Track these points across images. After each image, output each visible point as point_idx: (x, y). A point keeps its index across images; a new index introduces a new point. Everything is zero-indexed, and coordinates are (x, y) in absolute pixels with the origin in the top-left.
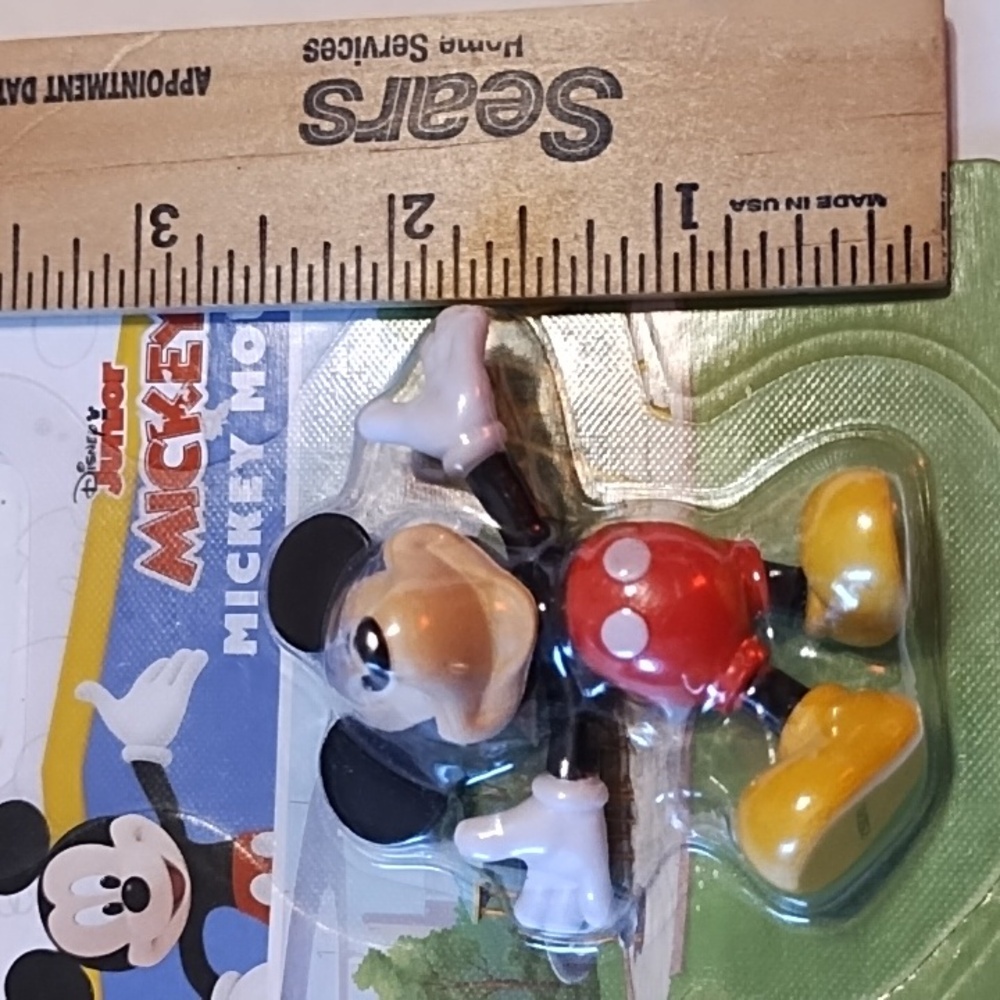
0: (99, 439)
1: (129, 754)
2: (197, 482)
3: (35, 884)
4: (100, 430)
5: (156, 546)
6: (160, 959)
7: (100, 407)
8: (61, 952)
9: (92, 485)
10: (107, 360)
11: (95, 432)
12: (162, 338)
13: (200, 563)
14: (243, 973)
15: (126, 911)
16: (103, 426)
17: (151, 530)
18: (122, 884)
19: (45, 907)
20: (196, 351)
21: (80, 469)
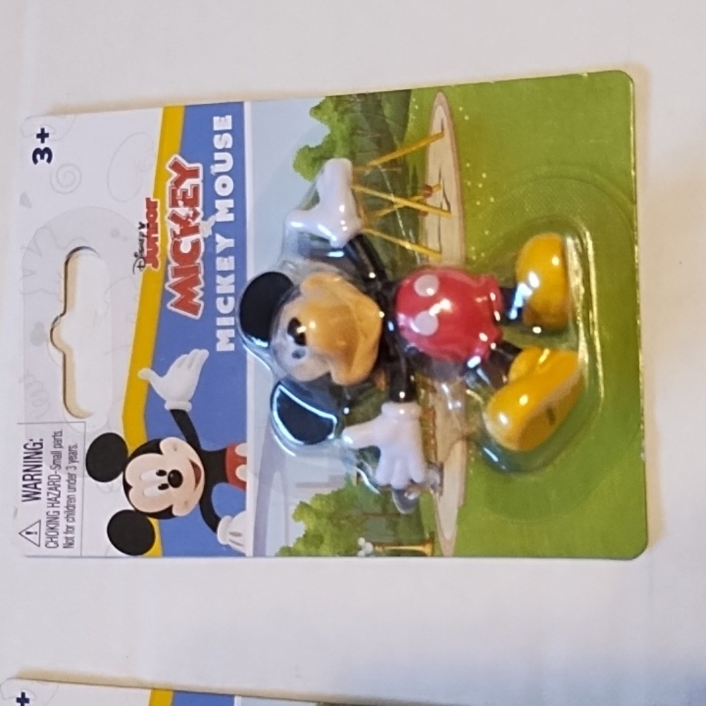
0: (145, 239)
1: (169, 406)
2: (199, 261)
3: (121, 477)
4: (145, 234)
5: (178, 296)
6: (189, 512)
7: (145, 222)
8: (137, 511)
9: (142, 264)
10: (149, 197)
11: (143, 236)
12: (178, 183)
13: (202, 303)
14: (233, 516)
15: (171, 488)
16: (148, 232)
17: (176, 287)
18: (168, 474)
19: (127, 488)
20: (195, 189)
21: (136, 255)
